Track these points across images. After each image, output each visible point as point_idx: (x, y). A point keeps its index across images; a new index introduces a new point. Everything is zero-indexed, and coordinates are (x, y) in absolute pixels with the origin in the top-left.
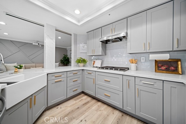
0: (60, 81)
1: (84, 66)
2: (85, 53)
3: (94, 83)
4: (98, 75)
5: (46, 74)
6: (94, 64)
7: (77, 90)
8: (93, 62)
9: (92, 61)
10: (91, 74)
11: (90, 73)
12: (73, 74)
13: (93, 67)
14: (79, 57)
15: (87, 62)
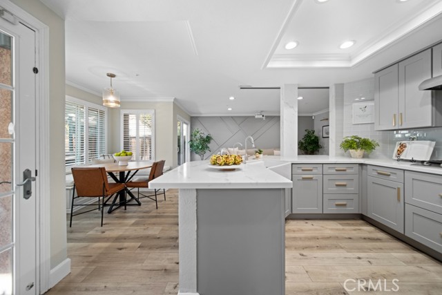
0: (311, 179)
1: (364, 157)
2: (369, 126)
3: (399, 200)
4: (415, 181)
5: (290, 163)
6: (399, 152)
7: (345, 205)
8: (397, 147)
9: (395, 144)
10: (389, 175)
11: (384, 173)
12: (337, 170)
13: (398, 160)
14: (349, 134)
15: (377, 148)
